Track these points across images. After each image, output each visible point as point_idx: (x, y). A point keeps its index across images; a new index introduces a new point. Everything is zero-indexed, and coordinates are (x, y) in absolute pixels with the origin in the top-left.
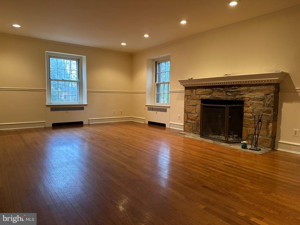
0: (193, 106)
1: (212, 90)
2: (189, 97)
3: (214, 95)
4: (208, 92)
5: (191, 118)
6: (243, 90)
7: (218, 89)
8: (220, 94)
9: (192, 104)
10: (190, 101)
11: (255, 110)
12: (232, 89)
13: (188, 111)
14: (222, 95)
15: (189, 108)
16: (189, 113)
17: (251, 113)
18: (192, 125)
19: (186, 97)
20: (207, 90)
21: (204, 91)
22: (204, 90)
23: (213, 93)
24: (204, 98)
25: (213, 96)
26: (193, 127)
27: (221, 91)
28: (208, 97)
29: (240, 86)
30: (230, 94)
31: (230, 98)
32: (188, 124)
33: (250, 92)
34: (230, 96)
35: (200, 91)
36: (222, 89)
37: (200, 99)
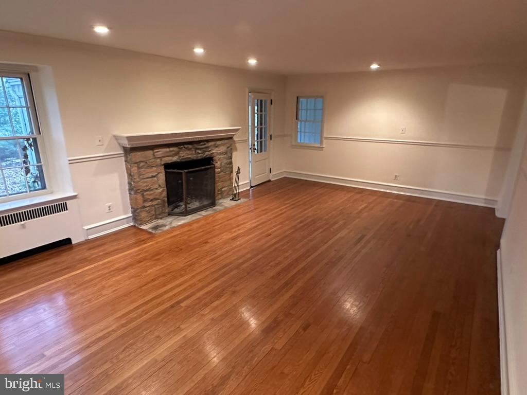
0: (153, 177)
1: (179, 148)
2: (142, 164)
3: (182, 155)
4: (173, 152)
5: (151, 197)
6: (211, 146)
7: (186, 146)
8: (189, 152)
9: (150, 175)
10: (144, 171)
11: (223, 164)
12: (201, 145)
13: (145, 188)
14: (191, 154)
15: (146, 182)
16: (147, 190)
17: (219, 168)
18: (153, 208)
19: (136, 165)
20: (171, 149)
21: (167, 152)
22: (168, 150)
23: (180, 152)
24: (169, 162)
25: (180, 157)
26: (157, 211)
27: (190, 149)
28: (175, 159)
29: (208, 141)
30: (200, 152)
31: (201, 156)
32: (147, 209)
33: (217, 147)
34: (199, 153)
35: (160, 152)
36: (190, 146)
37: (163, 163)
